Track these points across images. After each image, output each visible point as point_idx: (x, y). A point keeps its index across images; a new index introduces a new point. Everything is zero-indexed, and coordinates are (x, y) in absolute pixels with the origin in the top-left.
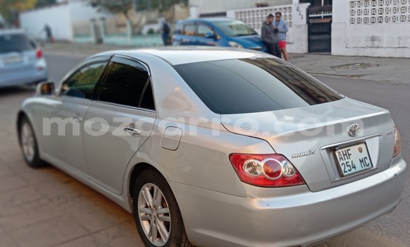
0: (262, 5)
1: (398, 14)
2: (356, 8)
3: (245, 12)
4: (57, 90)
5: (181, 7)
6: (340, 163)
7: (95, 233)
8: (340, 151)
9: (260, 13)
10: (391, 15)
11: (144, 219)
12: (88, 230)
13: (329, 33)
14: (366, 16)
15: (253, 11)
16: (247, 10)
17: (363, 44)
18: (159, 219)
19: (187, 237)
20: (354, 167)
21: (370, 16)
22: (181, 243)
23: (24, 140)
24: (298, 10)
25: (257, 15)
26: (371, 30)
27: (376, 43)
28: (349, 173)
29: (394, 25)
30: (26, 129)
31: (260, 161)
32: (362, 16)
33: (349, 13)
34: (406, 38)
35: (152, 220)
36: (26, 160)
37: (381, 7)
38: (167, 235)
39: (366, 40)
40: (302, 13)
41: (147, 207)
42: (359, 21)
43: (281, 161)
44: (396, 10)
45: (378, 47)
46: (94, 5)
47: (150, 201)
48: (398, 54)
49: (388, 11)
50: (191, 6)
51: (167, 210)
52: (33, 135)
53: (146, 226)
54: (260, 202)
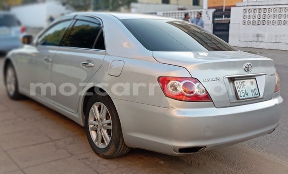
0: (182, 9)
1: (276, 19)
2: (247, 14)
3: (170, 13)
4: (35, 41)
5: (125, 9)
6: (237, 90)
7: (56, 140)
8: (238, 81)
9: (180, 14)
10: (271, 19)
11: (93, 129)
12: (51, 139)
13: (228, 30)
14: (254, 20)
15: (175, 13)
16: (171, 12)
17: (251, 39)
18: (104, 128)
19: (123, 141)
20: (247, 94)
21: (256, 20)
22: (119, 144)
23: (8, 80)
24: (207, 13)
25: (178, 16)
26: (256, 29)
27: (260, 39)
28: (243, 97)
29: (273, 27)
30: (10, 72)
31: (181, 82)
32: (251, 20)
33: (242, 17)
34: (281, 36)
35: (99, 130)
36: (8, 94)
37: (265, 14)
38: (109, 139)
39: (253, 37)
40: (209, 16)
41: (95, 120)
42: (249, 23)
43: (195, 83)
44: (274, 16)
45: (261, 42)
46: (64, 4)
47: (98, 115)
48: (275, 47)
49: (269, 16)
50: (133, 8)
51: (110, 121)
52: (15, 76)
53: (93, 135)
54: (179, 112)
